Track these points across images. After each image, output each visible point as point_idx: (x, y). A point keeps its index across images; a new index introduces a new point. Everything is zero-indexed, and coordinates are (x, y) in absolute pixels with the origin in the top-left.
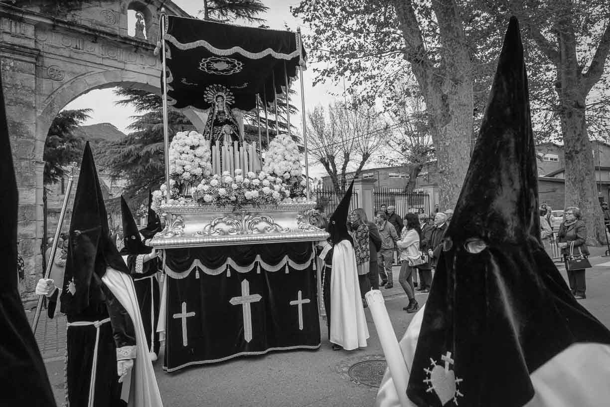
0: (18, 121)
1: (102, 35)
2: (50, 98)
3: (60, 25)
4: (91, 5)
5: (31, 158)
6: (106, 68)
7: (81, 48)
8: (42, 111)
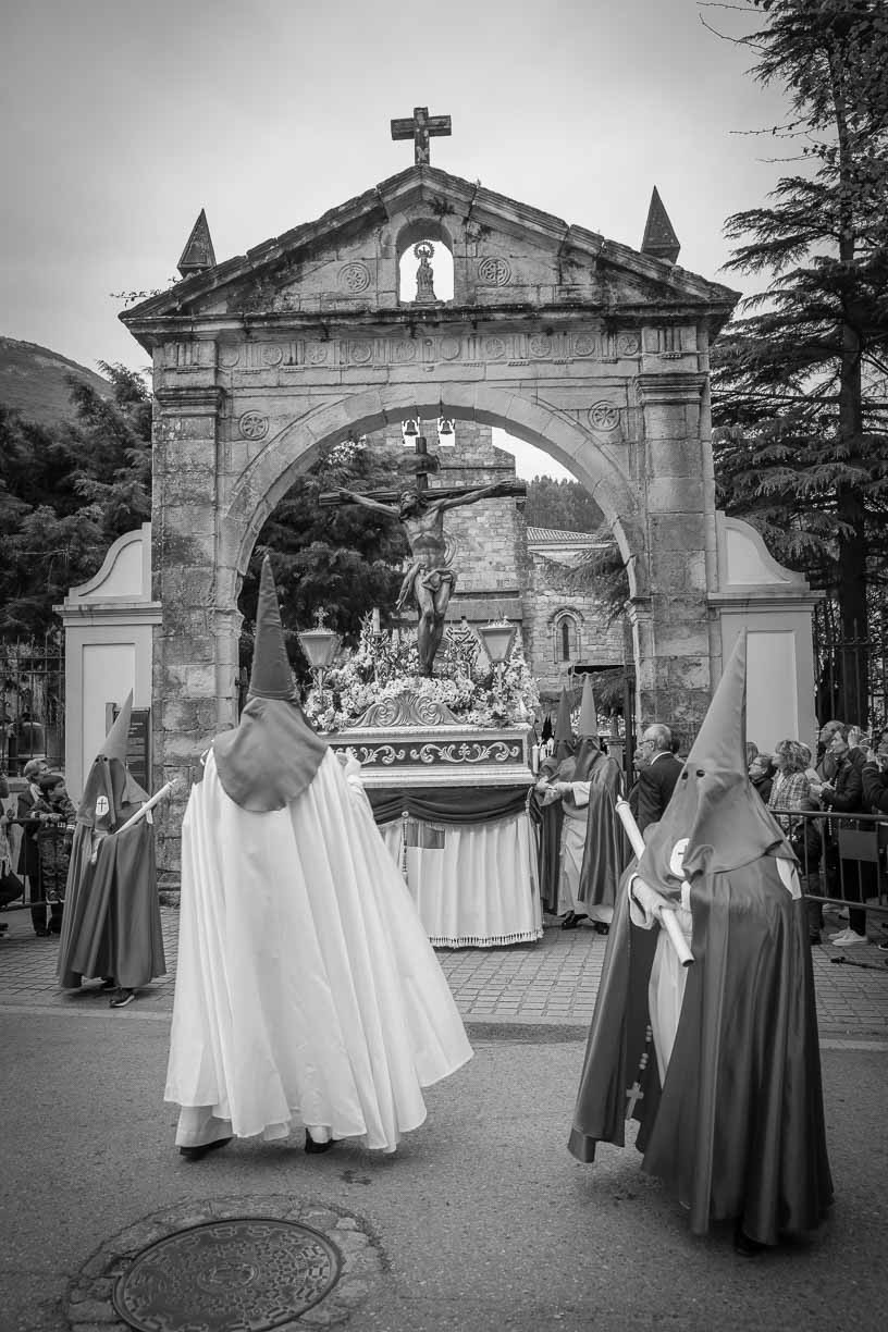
0: (186, 535)
1: (333, 322)
2: (244, 479)
3: (255, 325)
4: (319, 263)
5: (207, 605)
6: (350, 390)
7: (299, 361)
8: (229, 507)
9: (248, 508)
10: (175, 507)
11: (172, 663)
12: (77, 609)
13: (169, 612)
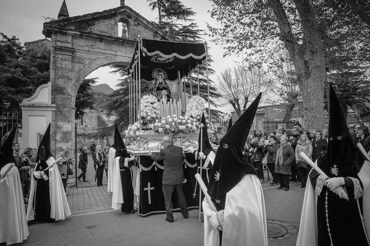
0: (63, 87)
1: (105, 38)
2: (78, 73)
3: (84, 34)
4: (99, 22)
5: (69, 106)
6: (107, 55)
7: (94, 45)
8: (74, 80)
10: (60, 79)
11: (59, 122)
13: (58, 108)
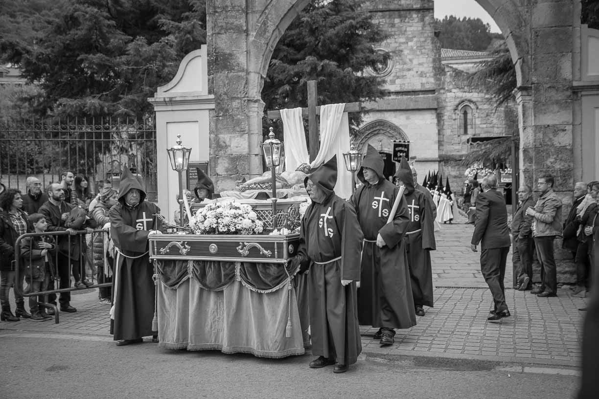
0: (228, 52)
2: (264, 15)
5: (243, 96)
8: (255, 33)
9: (267, 33)
10: (221, 34)
11: (221, 133)
12: (162, 100)
13: (219, 101)
